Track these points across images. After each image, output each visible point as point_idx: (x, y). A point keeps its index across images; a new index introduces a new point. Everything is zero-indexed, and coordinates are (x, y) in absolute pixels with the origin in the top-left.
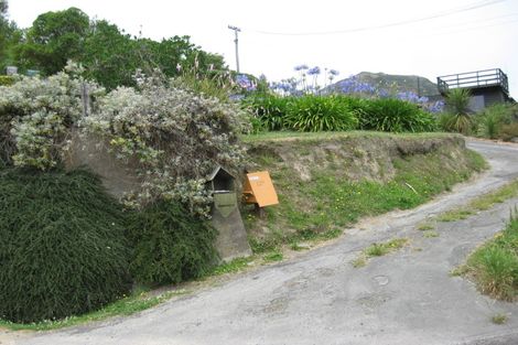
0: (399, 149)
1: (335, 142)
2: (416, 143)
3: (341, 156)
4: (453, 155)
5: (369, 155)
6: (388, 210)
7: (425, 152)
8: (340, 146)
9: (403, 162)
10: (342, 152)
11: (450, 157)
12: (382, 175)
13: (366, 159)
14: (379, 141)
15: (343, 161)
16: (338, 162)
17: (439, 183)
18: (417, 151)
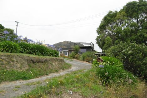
0: (32, 60)
1: (5, 56)
2: (39, 59)
3: (6, 61)
4: (54, 64)
5: (17, 61)
6: (16, 80)
7: (42, 62)
8: (6, 57)
9: (33, 65)
10: (7, 59)
11: (52, 65)
12: (21, 68)
13: (15, 62)
14: (23, 57)
15: (7, 62)
16: (5, 62)
17: (44, 72)
18: (39, 62)
